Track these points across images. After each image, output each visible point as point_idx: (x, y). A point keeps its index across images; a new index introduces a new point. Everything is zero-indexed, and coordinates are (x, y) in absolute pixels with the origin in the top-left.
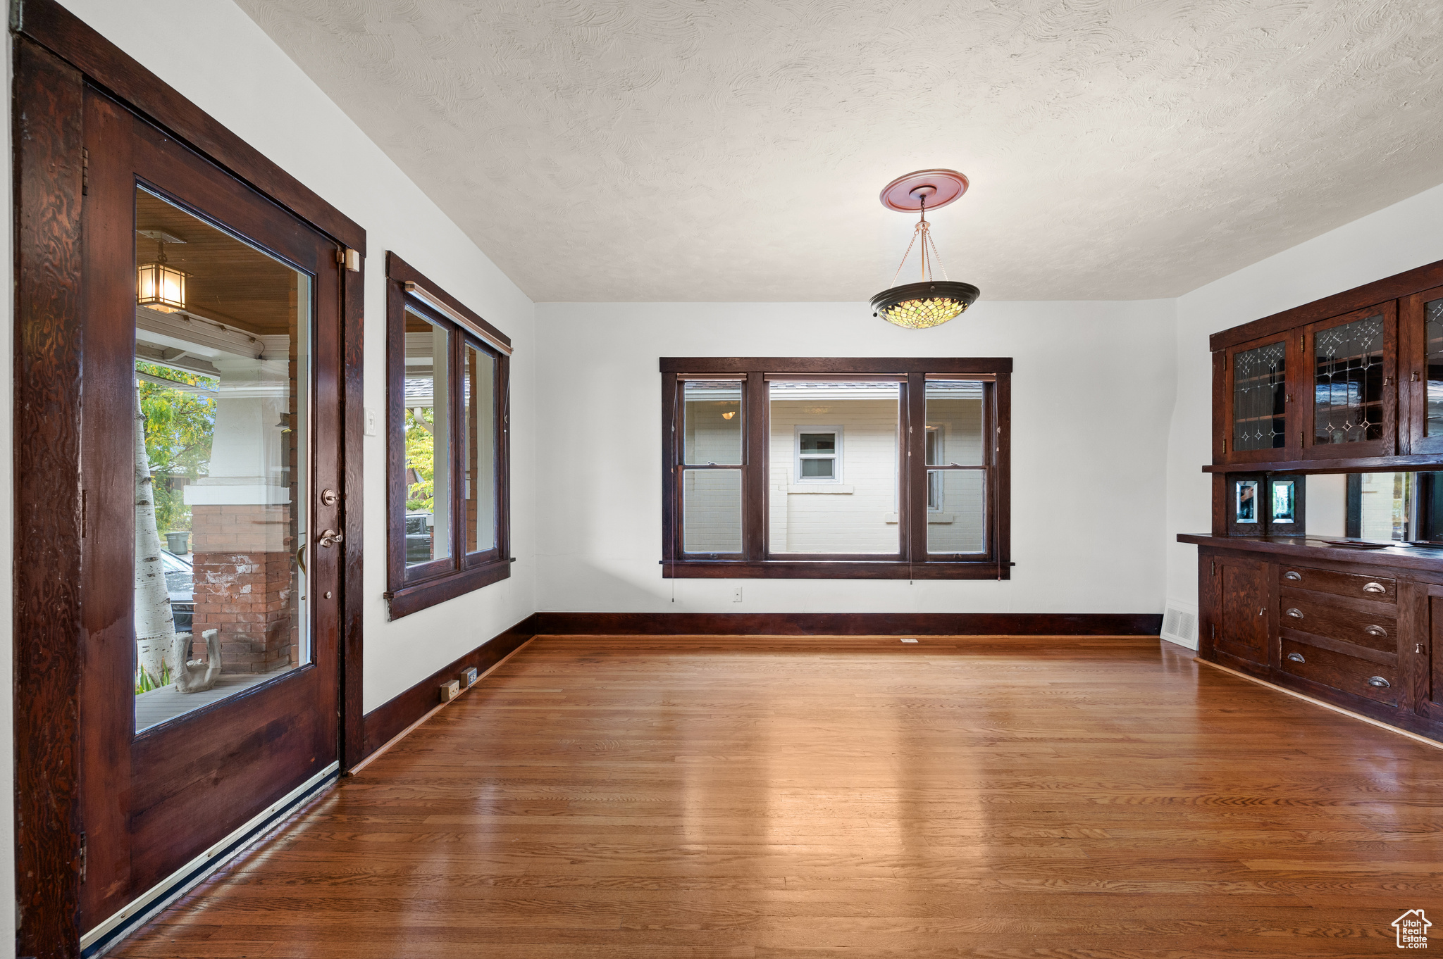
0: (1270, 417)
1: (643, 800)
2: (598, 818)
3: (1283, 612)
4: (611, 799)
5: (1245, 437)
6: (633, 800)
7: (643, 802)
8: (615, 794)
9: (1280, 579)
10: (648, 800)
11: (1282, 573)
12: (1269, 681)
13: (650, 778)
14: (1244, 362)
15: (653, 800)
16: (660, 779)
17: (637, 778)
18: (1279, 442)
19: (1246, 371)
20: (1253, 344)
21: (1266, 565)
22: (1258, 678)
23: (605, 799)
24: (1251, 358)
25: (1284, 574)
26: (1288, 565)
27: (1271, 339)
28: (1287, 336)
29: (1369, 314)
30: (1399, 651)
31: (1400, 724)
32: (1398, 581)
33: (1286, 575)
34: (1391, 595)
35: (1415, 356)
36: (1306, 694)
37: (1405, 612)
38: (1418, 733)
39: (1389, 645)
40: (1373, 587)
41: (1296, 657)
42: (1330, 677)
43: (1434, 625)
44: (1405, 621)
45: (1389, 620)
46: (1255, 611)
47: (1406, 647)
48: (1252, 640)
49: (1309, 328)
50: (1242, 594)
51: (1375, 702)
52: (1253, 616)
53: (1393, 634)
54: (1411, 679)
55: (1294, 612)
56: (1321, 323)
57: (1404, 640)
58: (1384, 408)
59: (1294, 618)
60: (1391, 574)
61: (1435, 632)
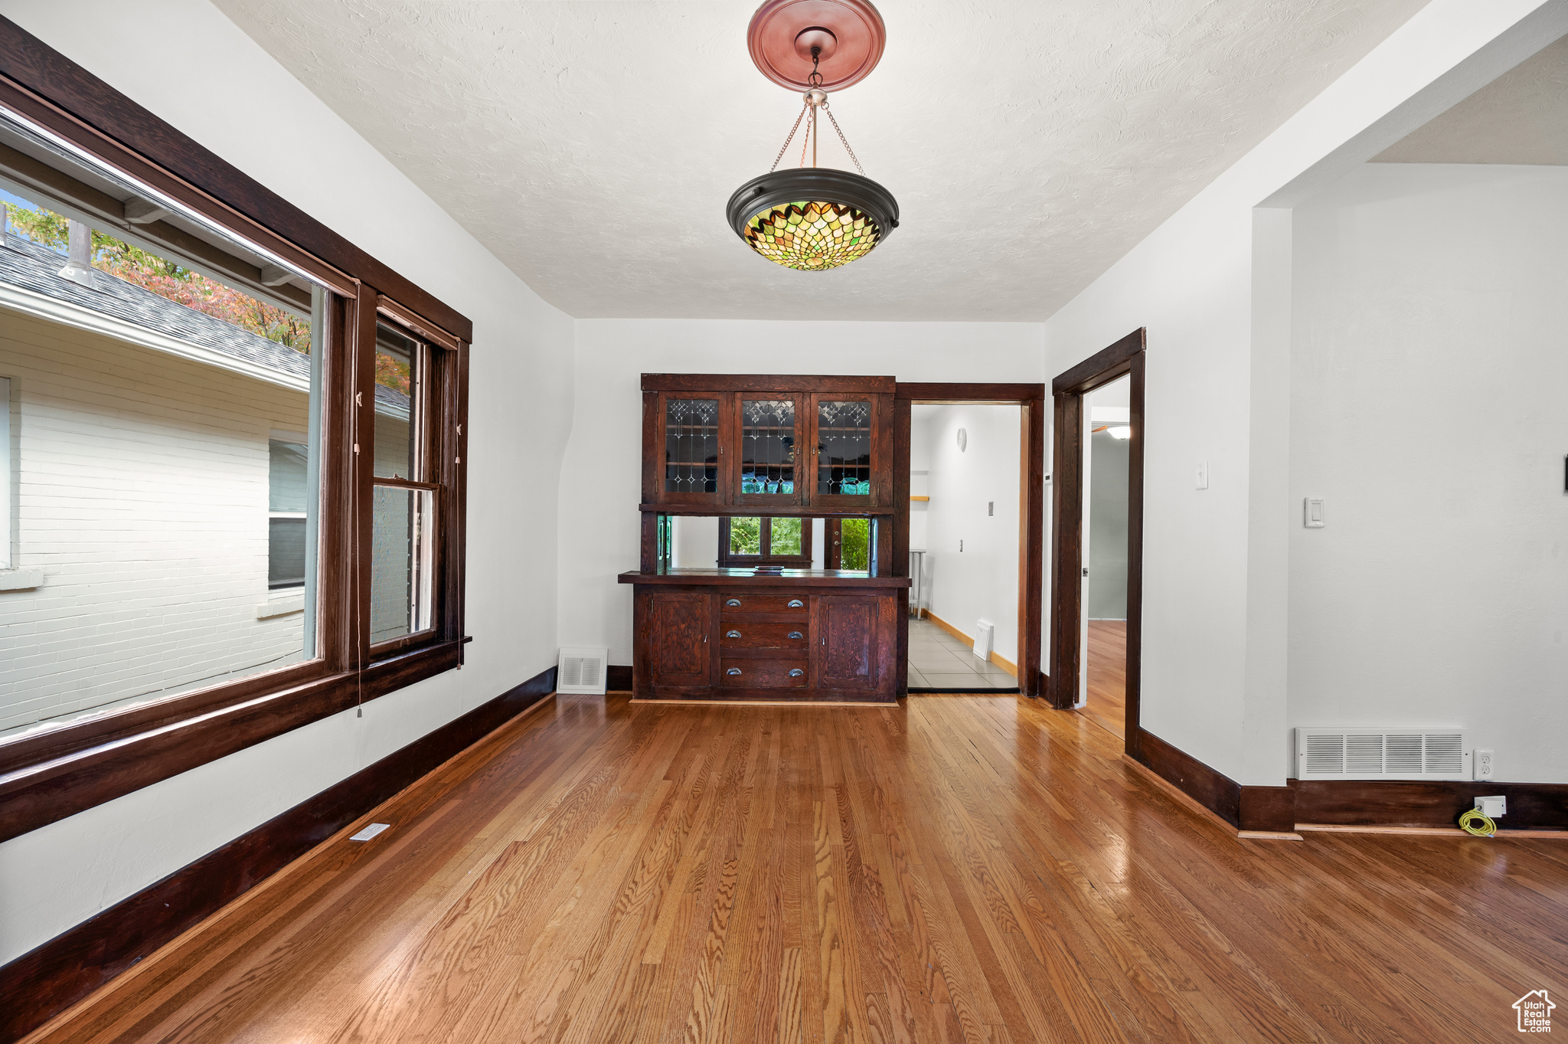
0: (703, 464)
3: (723, 636)
5: (678, 480)
9: (722, 607)
11: (723, 602)
12: (710, 699)
14: (677, 409)
18: (711, 487)
19: (679, 418)
20: (688, 395)
21: (708, 597)
24: (684, 407)
25: (725, 602)
26: (729, 594)
27: (705, 395)
28: (720, 397)
29: (785, 398)
30: (810, 646)
31: (810, 698)
32: (811, 597)
33: (728, 603)
34: (806, 607)
35: (813, 437)
36: (743, 700)
37: (814, 618)
38: (823, 701)
39: (804, 643)
40: (795, 603)
41: (734, 671)
42: (761, 679)
43: (830, 624)
44: (814, 624)
45: (804, 626)
46: (697, 639)
47: (815, 643)
48: (693, 667)
49: (739, 395)
50: (683, 626)
51: (793, 689)
52: (693, 645)
53: (806, 635)
54: (817, 664)
55: (733, 634)
56: (749, 394)
57: (813, 638)
58: (795, 470)
59: (733, 638)
60: (806, 593)
61: (830, 628)
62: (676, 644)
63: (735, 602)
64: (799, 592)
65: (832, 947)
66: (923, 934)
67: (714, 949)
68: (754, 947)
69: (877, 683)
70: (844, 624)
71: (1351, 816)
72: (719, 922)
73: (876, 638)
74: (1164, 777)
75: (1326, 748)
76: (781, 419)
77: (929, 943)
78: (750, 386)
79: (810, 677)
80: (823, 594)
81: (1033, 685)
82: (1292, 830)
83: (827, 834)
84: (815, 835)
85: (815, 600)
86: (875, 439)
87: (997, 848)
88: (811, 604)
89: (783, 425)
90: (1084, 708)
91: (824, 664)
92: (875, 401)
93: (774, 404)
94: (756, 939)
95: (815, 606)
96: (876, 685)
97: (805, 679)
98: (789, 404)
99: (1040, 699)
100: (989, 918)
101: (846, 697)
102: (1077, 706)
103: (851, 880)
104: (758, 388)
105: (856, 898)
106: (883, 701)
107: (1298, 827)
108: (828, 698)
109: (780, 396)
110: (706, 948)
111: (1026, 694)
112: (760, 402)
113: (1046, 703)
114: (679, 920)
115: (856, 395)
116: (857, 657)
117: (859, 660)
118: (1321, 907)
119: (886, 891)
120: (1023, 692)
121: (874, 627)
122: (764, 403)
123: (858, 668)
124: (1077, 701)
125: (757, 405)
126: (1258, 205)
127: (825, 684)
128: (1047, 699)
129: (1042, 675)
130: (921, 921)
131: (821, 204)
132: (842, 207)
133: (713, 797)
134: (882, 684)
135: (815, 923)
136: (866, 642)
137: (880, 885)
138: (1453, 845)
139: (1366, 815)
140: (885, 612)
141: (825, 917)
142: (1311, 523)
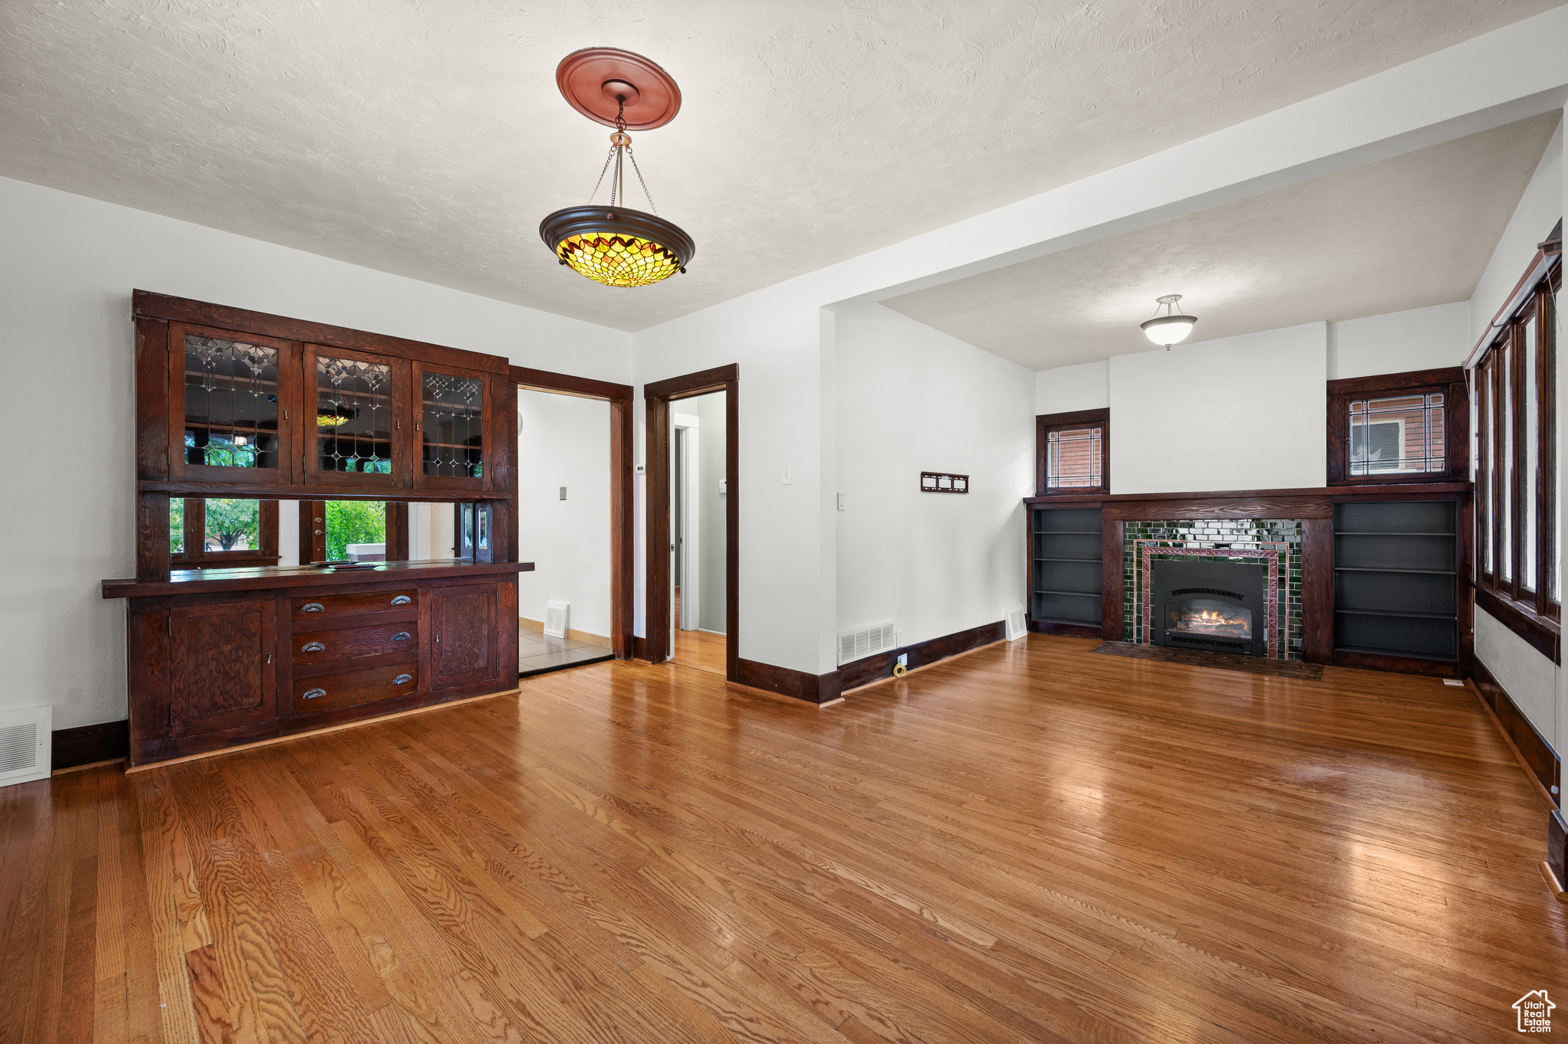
1: (1072, 900)
2: (1135, 901)
3: (297, 652)
4: (1115, 917)
6: (1084, 905)
7: (1072, 897)
8: (1107, 921)
9: (295, 615)
10: (1066, 897)
11: (296, 609)
12: (277, 736)
13: (1049, 926)
15: (1059, 895)
16: (1036, 920)
17: (1068, 934)
20: (224, 333)
22: (264, 740)
23: (1123, 920)
25: (299, 608)
26: (304, 599)
27: (256, 339)
28: (280, 345)
29: (377, 361)
30: (420, 646)
31: (421, 705)
32: (420, 590)
33: (304, 608)
34: (414, 602)
35: (415, 410)
36: (330, 726)
37: (424, 614)
38: (436, 704)
39: (414, 644)
40: (401, 599)
41: (312, 694)
42: (354, 696)
43: (444, 618)
44: (424, 622)
45: (412, 625)
46: (253, 663)
47: (426, 641)
48: (246, 701)
49: (311, 348)
50: (227, 648)
51: (399, 699)
52: (247, 671)
53: (415, 634)
54: (429, 665)
55: (314, 646)
56: (325, 348)
57: (424, 637)
58: (393, 446)
59: (314, 651)
60: (413, 586)
61: (444, 623)
62: (215, 674)
63: (313, 607)
64: (405, 586)
65: (670, 854)
66: (717, 820)
67: (584, 899)
68: (613, 882)
69: (498, 672)
70: (460, 617)
71: (858, 681)
72: (564, 884)
73: (496, 627)
74: (761, 688)
75: (847, 644)
76: (373, 385)
77: (725, 823)
78: (327, 339)
79: (420, 680)
80: (435, 586)
81: (628, 647)
82: (840, 696)
83: (577, 797)
84: (568, 801)
85: (425, 594)
86: (489, 420)
87: (708, 759)
88: (420, 599)
89: (376, 392)
90: (673, 659)
91: (438, 663)
92: (487, 381)
93: (362, 366)
94: (608, 878)
95: (425, 601)
96: (496, 674)
97: (413, 684)
98: (384, 369)
99: (636, 660)
100: (743, 795)
101: (462, 694)
102: (668, 658)
103: (634, 815)
104: (339, 343)
105: (650, 822)
106: (505, 690)
107: (843, 694)
108: (442, 700)
109: (371, 358)
110: (574, 902)
111: (623, 658)
112: (342, 361)
113: (644, 661)
114: (524, 900)
115: (466, 371)
116: (476, 650)
117: (478, 652)
118: (874, 727)
119: (666, 810)
120: (619, 657)
121: (493, 615)
122: (348, 363)
123: (476, 661)
124: (668, 655)
125: (338, 363)
126: (823, 307)
127: (439, 685)
128: (643, 658)
129: (637, 639)
130: (706, 814)
131: (644, 241)
132: (658, 246)
133: (423, 815)
134: (503, 673)
135: (641, 849)
136: (485, 632)
137: (658, 809)
138: (891, 684)
139: (863, 679)
140: (505, 598)
141: (642, 842)
142: (840, 508)
